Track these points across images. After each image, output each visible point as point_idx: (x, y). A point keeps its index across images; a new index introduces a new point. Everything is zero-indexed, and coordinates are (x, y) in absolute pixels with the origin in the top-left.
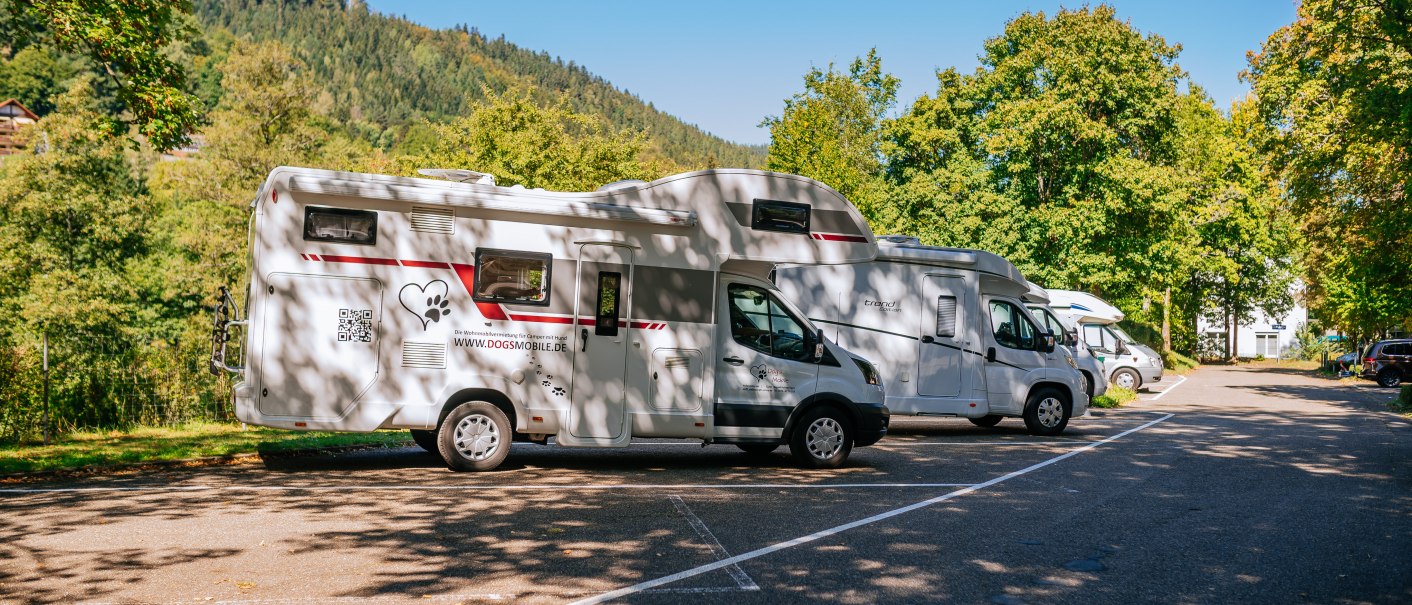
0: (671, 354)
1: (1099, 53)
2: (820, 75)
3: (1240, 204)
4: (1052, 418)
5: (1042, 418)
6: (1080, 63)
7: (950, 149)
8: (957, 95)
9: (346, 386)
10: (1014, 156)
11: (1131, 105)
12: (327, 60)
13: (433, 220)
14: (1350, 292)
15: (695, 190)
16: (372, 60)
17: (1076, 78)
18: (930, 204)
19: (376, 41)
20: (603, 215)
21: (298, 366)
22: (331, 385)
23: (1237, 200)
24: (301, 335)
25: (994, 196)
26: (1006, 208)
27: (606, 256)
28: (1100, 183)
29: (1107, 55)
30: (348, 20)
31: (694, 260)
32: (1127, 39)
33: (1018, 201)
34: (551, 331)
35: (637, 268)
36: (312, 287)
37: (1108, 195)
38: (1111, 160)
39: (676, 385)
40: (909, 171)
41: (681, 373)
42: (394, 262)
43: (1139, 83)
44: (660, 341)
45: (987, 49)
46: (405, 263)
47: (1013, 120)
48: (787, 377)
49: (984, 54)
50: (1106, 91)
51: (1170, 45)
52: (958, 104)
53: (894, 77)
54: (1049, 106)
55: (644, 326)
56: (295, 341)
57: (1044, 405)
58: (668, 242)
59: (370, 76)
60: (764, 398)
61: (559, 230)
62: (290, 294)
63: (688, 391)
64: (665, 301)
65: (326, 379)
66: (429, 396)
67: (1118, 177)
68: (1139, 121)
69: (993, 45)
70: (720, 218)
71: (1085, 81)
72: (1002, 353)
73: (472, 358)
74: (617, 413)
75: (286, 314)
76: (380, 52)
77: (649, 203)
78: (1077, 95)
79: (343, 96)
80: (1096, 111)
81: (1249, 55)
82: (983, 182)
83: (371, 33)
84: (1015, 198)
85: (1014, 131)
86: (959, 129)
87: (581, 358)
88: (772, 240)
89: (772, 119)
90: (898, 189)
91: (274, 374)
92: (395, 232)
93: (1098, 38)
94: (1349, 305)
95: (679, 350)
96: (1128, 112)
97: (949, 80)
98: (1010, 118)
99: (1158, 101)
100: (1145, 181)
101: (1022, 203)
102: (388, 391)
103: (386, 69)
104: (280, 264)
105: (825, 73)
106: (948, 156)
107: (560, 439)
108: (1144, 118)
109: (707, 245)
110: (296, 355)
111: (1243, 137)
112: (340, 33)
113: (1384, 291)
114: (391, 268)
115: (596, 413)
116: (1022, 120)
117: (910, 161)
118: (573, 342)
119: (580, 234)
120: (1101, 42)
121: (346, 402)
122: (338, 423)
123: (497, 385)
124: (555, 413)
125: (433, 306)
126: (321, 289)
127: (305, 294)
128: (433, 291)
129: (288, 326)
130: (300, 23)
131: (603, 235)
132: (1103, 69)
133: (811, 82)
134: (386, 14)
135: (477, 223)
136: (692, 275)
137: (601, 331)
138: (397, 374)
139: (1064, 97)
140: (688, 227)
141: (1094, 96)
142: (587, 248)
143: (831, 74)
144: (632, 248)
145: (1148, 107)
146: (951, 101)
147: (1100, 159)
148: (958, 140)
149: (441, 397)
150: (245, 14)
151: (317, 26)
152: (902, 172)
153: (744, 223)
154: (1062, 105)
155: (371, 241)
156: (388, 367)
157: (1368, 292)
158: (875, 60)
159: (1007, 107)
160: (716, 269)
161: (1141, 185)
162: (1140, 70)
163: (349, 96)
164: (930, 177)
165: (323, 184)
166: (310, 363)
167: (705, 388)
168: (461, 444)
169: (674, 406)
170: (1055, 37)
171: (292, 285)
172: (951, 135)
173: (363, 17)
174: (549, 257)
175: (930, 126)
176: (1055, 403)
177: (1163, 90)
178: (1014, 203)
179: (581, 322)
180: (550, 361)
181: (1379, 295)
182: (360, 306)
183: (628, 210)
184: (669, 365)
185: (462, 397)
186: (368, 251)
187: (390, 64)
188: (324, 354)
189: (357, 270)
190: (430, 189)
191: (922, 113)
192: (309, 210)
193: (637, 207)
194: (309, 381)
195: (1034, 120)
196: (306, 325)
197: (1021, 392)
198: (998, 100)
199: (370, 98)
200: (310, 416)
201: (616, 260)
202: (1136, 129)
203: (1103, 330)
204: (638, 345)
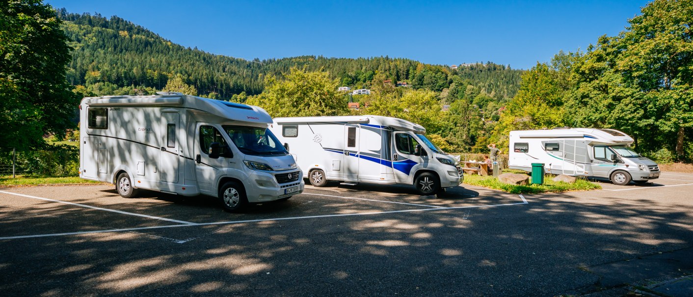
4: (231, 201)
12: (498, 83)
16: (511, 81)
19: (513, 77)
30: (505, 72)
59: (510, 86)
76: (514, 79)
79: (502, 92)
83: (511, 74)
103: (515, 83)
112: (502, 76)
130: (492, 75)
134: (516, 70)
150: (477, 75)
151: (496, 75)
163: (504, 92)
173: (509, 71)
176: (233, 191)
187: (516, 82)
199: (510, 92)
203: (606, 149)
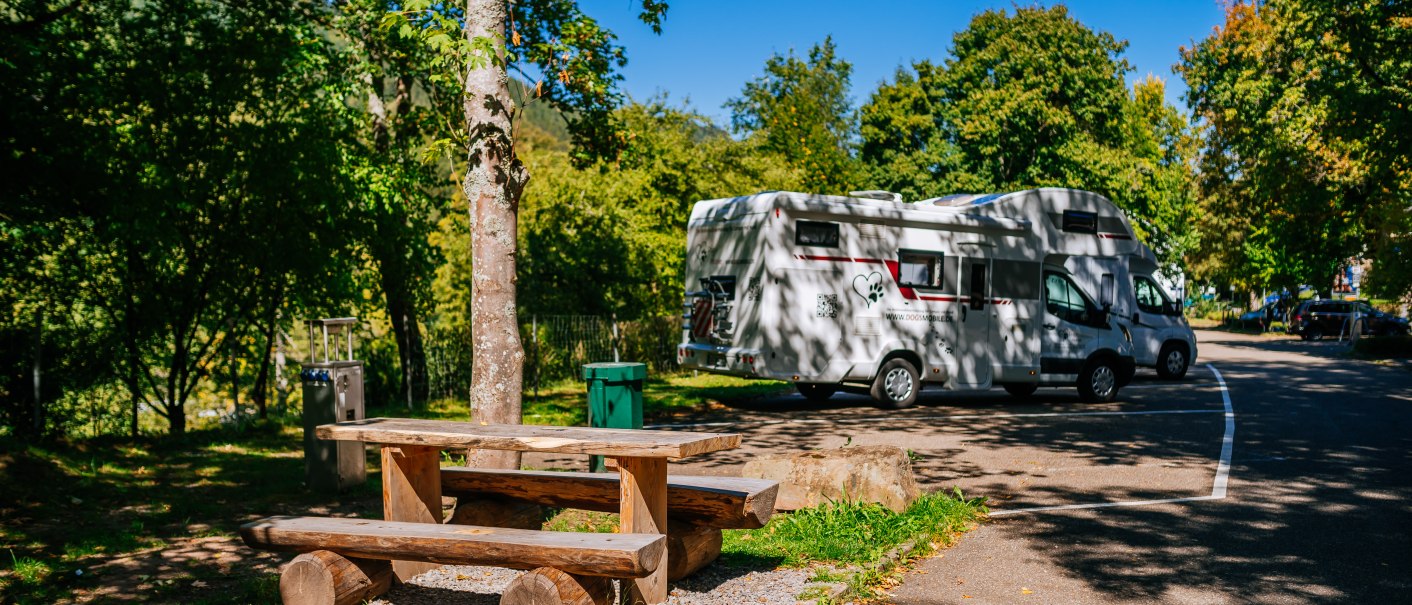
0: (1014, 322)
1: (1060, 48)
2: (781, 59)
3: (1149, 178)
5: (1171, 367)
6: (1043, 57)
7: (927, 133)
8: (932, 84)
9: (819, 346)
10: (985, 139)
11: (1088, 95)
13: (869, 228)
14: (1271, 259)
15: (1026, 202)
17: (1040, 70)
18: (911, 183)
20: (975, 223)
21: (790, 333)
22: (810, 346)
23: (1145, 175)
24: (792, 311)
25: (969, 175)
26: (980, 186)
27: (975, 251)
28: (1061, 165)
29: (1068, 50)
31: (1029, 253)
32: (1083, 35)
33: (990, 180)
34: (940, 307)
35: (994, 261)
36: (798, 276)
37: (1069, 175)
38: (1070, 144)
39: (1016, 342)
40: (888, 153)
41: (1019, 334)
42: (849, 260)
43: (1095, 75)
44: (1007, 312)
45: (957, 42)
46: (857, 260)
47: (985, 108)
48: (1080, 337)
49: (952, 47)
50: (1067, 82)
51: (1118, 42)
52: (933, 92)
53: (848, 62)
54: (1018, 96)
55: (999, 302)
56: (788, 315)
57: (1172, 357)
58: (1011, 240)
60: (1065, 353)
61: (946, 233)
62: (784, 281)
63: (1023, 346)
64: (1009, 283)
65: (807, 343)
66: (870, 355)
67: (1080, 159)
68: (1092, 108)
69: (962, 39)
70: (1043, 222)
71: (1049, 74)
72: (1143, 317)
73: (894, 325)
74: (982, 365)
75: (783, 296)
77: (1000, 214)
78: (1042, 86)
80: (1058, 99)
81: (1182, 50)
82: (958, 163)
84: (987, 177)
85: (985, 119)
86: (934, 115)
87: (961, 325)
88: (1074, 238)
89: (735, 101)
90: (879, 170)
91: (775, 338)
92: (847, 235)
93: (1059, 34)
94: (1271, 270)
95: (1018, 318)
96: (1085, 100)
97: (925, 71)
98: (982, 105)
99: (1110, 91)
100: (1102, 163)
101: (993, 182)
102: (844, 350)
104: (779, 260)
105: (786, 58)
106: (925, 139)
107: (948, 385)
108: (1098, 106)
109: (1034, 242)
110: (789, 326)
111: (1145, 116)
113: (1300, 258)
114: (846, 264)
115: (969, 364)
116: (992, 107)
117: (889, 144)
118: (956, 314)
119: (960, 237)
120: (1061, 39)
121: (820, 359)
122: (814, 374)
123: (911, 347)
124: (945, 366)
125: (874, 291)
126: (803, 277)
127: (794, 280)
128: (873, 281)
129: (784, 305)
131: (973, 238)
132: (1063, 62)
133: (773, 67)
135: (896, 229)
136: (1028, 265)
137: (973, 307)
138: (850, 339)
139: (1029, 87)
140: (1024, 230)
141: (1056, 87)
142: (964, 247)
143: (792, 59)
144: (991, 246)
145: (1101, 97)
146: (926, 88)
147: (1061, 143)
148: (933, 125)
149: (878, 357)
152: (882, 153)
153: (1057, 227)
154: (1029, 94)
155: (835, 245)
156: (844, 332)
157: (1287, 260)
158: (830, 48)
159: (979, 96)
160: (1041, 261)
161: (1098, 166)
162: (1095, 63)
164: (909, 159)
165: (806, 203)
166: (797, 331)
167: (1035, 345)
168: (890, 390)
169: (1015, 356)
170: (1018, 32)
171: (786, 275)
172: (927, 120)
174: (941, 255)
175: (907, 112)
176: (1179, 355)
177: (1114, 82)
178: (986, 182)
179: (962, 300)
180: (940, 327)
181: (1296, 261)
182: (829, 292)
183: (988, 219)
184: (1012, 330)
185: (891, 356)
186: (834, 252)
188: (805, 325)
189: (827, 265)
190: (870, 206)
191: (899, 100)
192: (799, 224)
193: (992, 215)
194: (797, 343)
195: (1005, 107)
196: (795, 304)
197: (1154, 346)
198: (968, 89)
200: (798, 371)
201: (980, 255)
202: (1091, 116)
204: (995, 316)
